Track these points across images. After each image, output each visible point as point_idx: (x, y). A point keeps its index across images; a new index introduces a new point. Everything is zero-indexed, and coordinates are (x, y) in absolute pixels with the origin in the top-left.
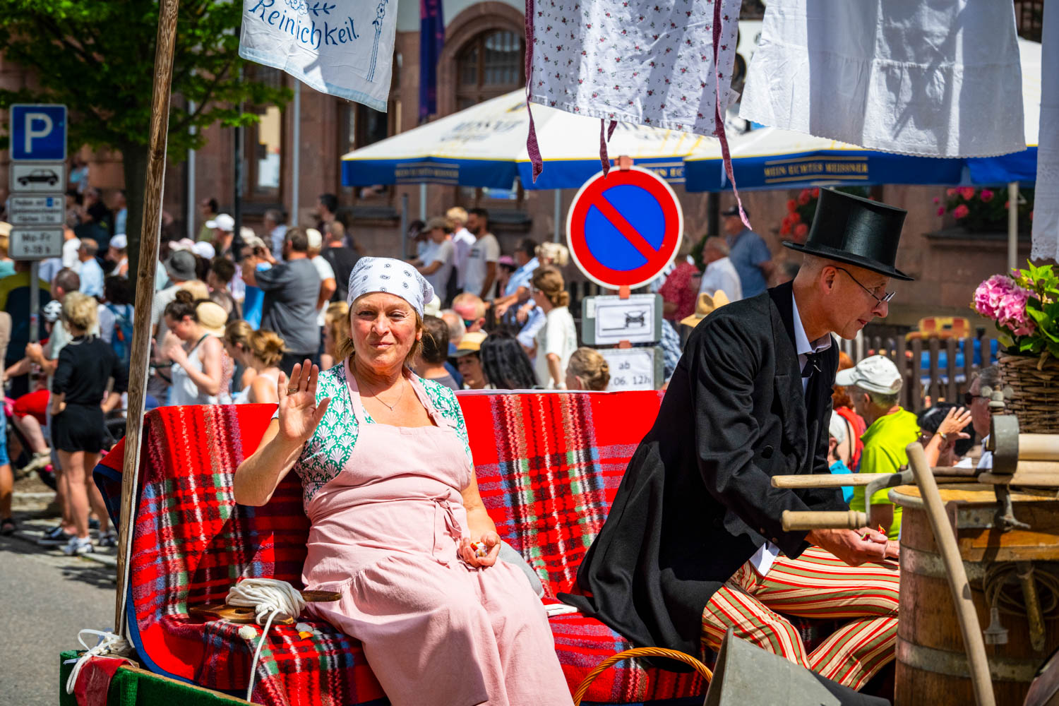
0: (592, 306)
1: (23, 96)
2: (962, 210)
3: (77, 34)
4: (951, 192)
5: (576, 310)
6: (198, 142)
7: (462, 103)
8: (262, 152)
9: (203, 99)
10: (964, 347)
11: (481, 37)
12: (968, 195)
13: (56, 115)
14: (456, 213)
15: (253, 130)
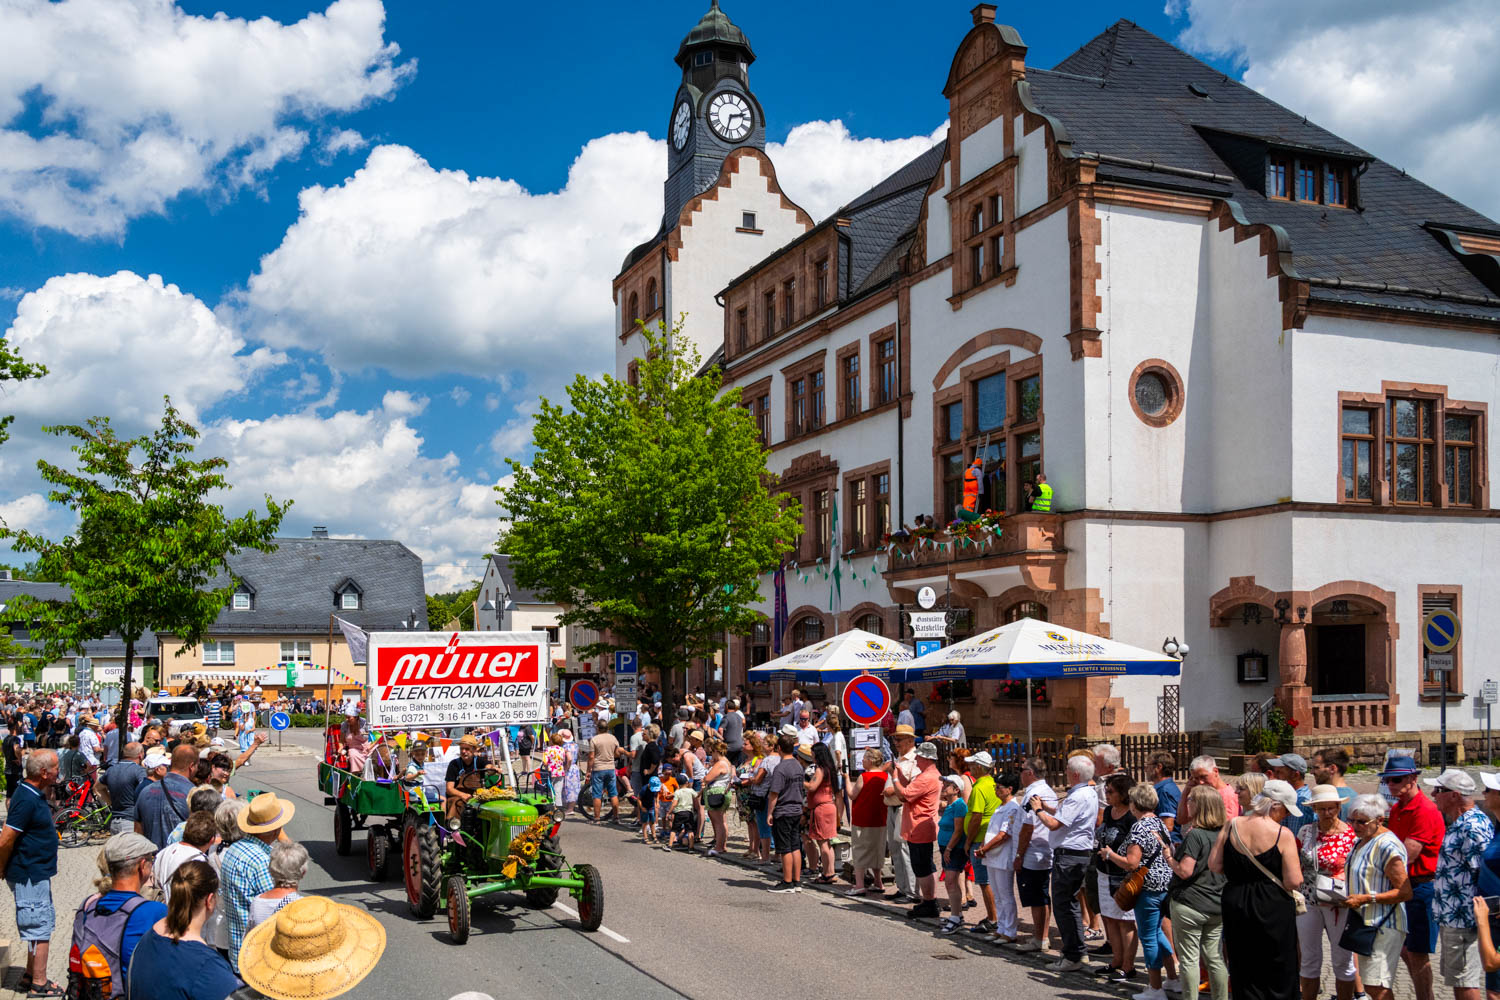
0: (853, 732)
1: (619, 647)
2: (1007, 689)
3: (641, 623)
4: (1002, 682)
5: (846, 733)
6: (689, 665)
7: (796, 647)
8: (715, 667)
9: (692, 647)
10: (1010, 747)
11: (804, 619)
12: (1009, 683)
13: (633, 655)
14: (795, 692)
15: (712, 659)
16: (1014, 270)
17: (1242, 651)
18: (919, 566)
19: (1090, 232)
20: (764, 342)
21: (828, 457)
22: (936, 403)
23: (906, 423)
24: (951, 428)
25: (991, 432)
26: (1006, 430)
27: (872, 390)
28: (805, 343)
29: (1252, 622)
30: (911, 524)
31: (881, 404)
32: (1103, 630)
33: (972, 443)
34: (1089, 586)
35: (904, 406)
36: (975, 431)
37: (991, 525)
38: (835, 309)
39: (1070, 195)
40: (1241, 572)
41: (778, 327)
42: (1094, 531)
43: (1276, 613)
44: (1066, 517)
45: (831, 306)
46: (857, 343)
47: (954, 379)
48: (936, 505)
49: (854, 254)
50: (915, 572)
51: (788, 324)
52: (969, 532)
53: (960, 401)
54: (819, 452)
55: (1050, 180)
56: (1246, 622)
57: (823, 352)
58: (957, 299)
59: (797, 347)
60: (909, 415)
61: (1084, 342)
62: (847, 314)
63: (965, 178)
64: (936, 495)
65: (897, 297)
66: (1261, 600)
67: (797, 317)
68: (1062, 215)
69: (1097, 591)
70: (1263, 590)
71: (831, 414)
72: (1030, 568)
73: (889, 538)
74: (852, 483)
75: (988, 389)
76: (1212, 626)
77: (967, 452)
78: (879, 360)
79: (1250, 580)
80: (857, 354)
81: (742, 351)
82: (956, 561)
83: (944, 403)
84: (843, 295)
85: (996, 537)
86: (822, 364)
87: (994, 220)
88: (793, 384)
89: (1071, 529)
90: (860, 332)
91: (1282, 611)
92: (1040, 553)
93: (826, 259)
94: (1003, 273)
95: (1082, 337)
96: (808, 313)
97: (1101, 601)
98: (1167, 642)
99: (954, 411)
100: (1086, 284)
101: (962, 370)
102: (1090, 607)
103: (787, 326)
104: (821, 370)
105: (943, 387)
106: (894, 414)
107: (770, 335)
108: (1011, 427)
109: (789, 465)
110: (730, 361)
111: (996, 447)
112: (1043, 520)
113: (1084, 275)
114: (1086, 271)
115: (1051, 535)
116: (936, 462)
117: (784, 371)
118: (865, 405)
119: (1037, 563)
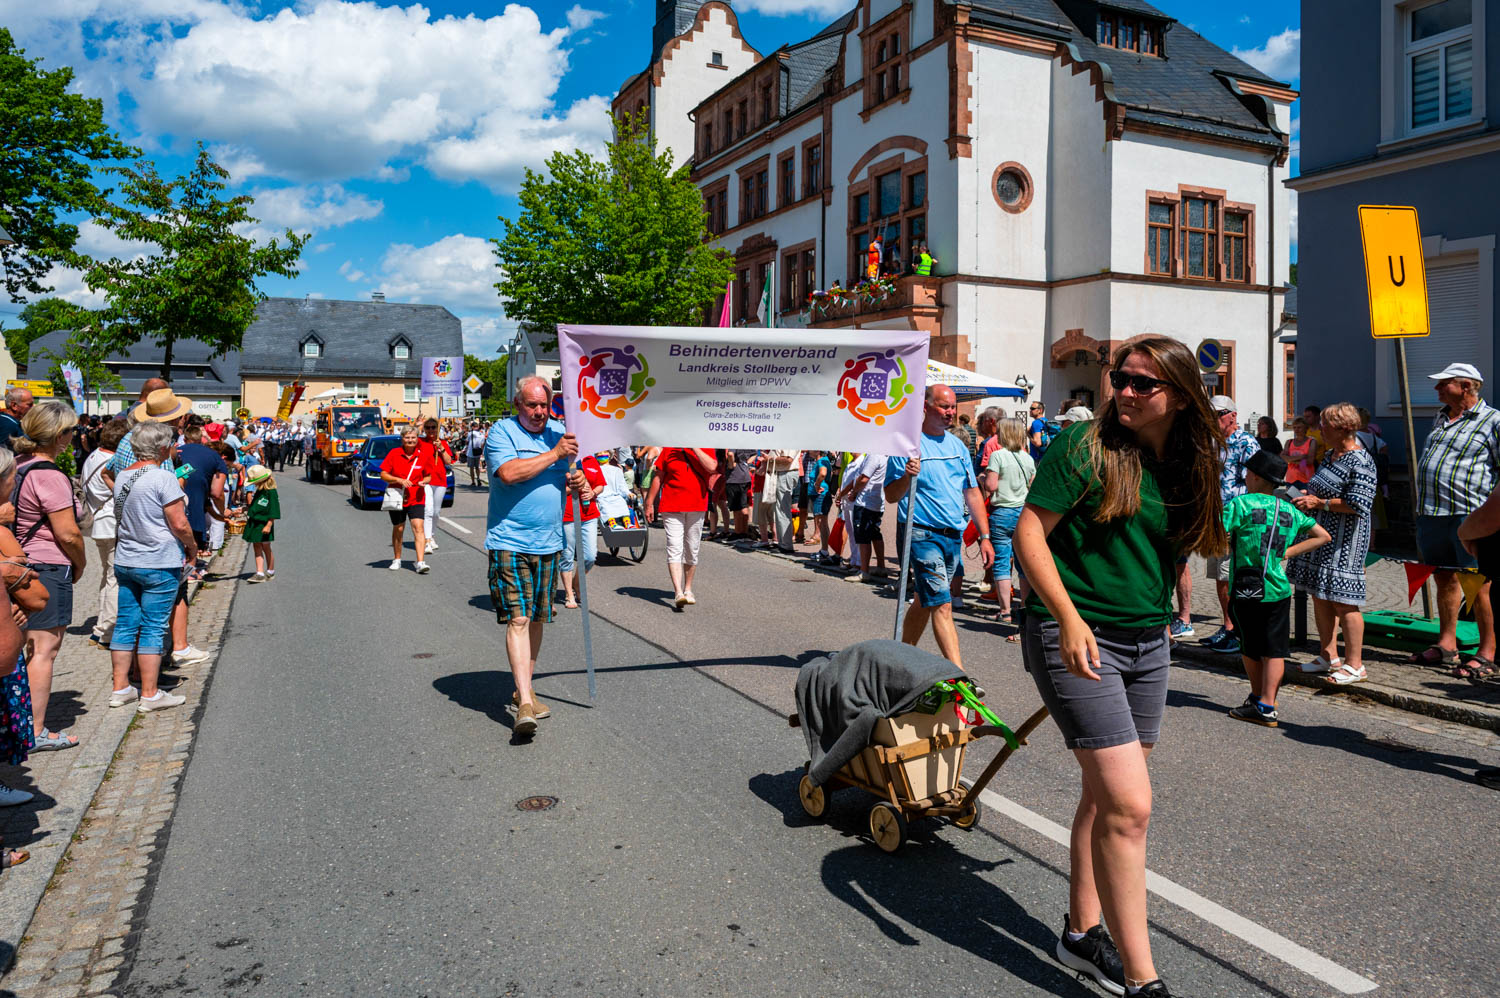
16: (908, 90)
17: (1073, 388)
18: (835, 319)
19: (964, 61)
20: (723, 149)
21: (770, 238)
22: (849, 194)
23: (827, 208)
24: (862, 213)
25: (889, 216)
26: (901, 214)
27: (803, 185)
28: (754, 149)
29: (1082, 364)
30: (831, 288)
31: (811, 193)
32: (971, 366)
33: (876, 225)
34: (961, 331)
35: (826, 195)
36: (879, 215)
37: (887, 284)
38: (777, 123)
39: (949, 33)
40: (1073, 327)
41: (734, 136)
42: (963, 289)
43: (1099, 357)
44: (944, 279)
45: (774, 121)
46: (793, 148)
47: (863, 175)
48: (848, 273)
49: (792, 81)
50: (832, 323)
51: (742, 135)
52: (872, 291)
53: (867, 193)
54: (763, 234)
55: (935, 22)
56: (1077, 364)
57: (768, 156)
58: (866, 113)
59: (748, 152)
60: (830, 203)
61: (959, 145)
62: (786, 126)
63: (874, 19)
64: (849, 265)
65: (821, 113)
66: (1087, 348)
67: (748, 128)
68: (944, 48)
69: (965, 337)
70: (1089, 339)
71: (773, 202)
72: (915, 318)
73: (814, 297)
74: (789, 258)
75: (890, 183)
76: (1052, 367)
77: (872, 232)
78: (809, 162)
79: (1080, 332)
80: (792, 158)
81: (708, 154)
82: (861, 314)
83: (856, 194)
84: (783, 112)
85: (891, 295)
86: (767, 165)
87: (895, 53)
88: (746, 182)
89: (947, 287)
90: (794, 140)
91: (1103, 354)
92: (923, 307)
93: (770, 85)
94: (899, 91)
95: (956, 141)
96: (758, 123)
97: (969, 345)
98: (1018, 378)
99: (863, 200)
100: (960, 101)
101: (869, 168)
102: (960, 349)
103: (741, 136)
104: (766, 171)
105: (856, 181)
106: (819, 202)
107: (728, 143)
108: (905, 211)
109: (741, 244)
110: (698, 164)
111: (893, 228)
112: (925, 282)
113: (959, 94)
114: (961, 91)
115: (933, 292)
116: (849, 240)
117: (739, 171)
118: (798, 194)
119: (921, 314)
